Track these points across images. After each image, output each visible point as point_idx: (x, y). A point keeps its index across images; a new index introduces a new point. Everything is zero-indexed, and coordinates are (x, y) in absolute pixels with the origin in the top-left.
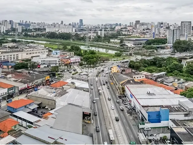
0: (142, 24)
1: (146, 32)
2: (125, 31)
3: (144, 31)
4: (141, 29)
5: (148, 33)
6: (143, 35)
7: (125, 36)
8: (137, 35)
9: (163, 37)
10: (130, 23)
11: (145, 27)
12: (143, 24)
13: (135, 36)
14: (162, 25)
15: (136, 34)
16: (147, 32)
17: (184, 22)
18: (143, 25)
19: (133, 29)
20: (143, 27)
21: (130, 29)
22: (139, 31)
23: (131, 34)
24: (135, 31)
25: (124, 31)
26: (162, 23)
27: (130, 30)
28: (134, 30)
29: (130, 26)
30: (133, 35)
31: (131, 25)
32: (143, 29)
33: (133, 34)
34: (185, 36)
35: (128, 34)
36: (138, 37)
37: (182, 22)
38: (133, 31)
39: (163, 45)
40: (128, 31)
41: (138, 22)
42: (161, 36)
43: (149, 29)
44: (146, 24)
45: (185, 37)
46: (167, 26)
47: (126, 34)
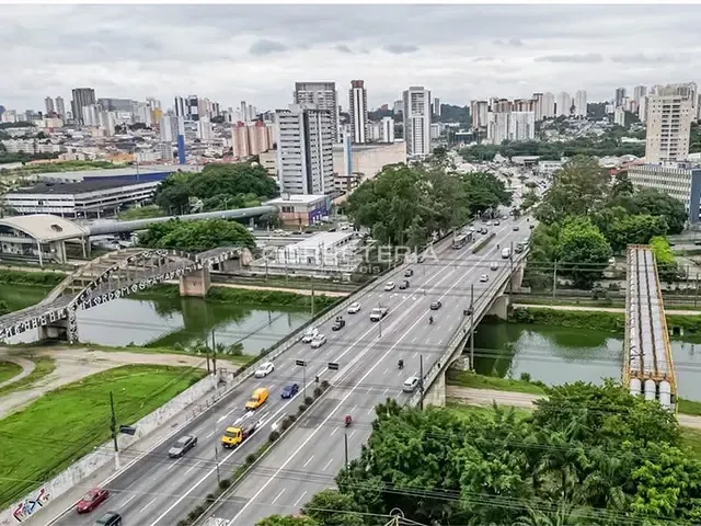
0: (106, 104)
1: (133, 140)
2: (24, 137)
3: (125, 137)
4: (106, 124)
5: (145, 145)
6: (124, 152)
7: (20, 165)
8: (92, 152)
9: (217, 156)
10: (48, 101)
11: (125, 117)
12: (110, 105)
13: (82, 158)
14: (194, 110)
15: (85, 150)
16: (140, 140)
17: (309, 84)
18: (111, 109)
19: (65, 125)
20: (113, 119)
21: (50, 125)
22: (97, 134)
23: (57, 148)
24: (76, 134)
25: (16, 138)
26: (194, 102)
27: (52, 130)
28: (70, 131)
29: (51, 115)
30: (70, 157)
31: (56, 110)
32: (118, 128)
33: (69, 149)
34: (346, 150)
35: (41, 148)
36: (96, 165)
37: (298, 85)
38: (69, 136)
39: (266, 206)
40: (41, 136)
41: (83, 96)
42: (207, 153)
43: (142, 126)
44: (127, 105)
45: (342, 150)
46: (214, 115)
47: (28, 149)
